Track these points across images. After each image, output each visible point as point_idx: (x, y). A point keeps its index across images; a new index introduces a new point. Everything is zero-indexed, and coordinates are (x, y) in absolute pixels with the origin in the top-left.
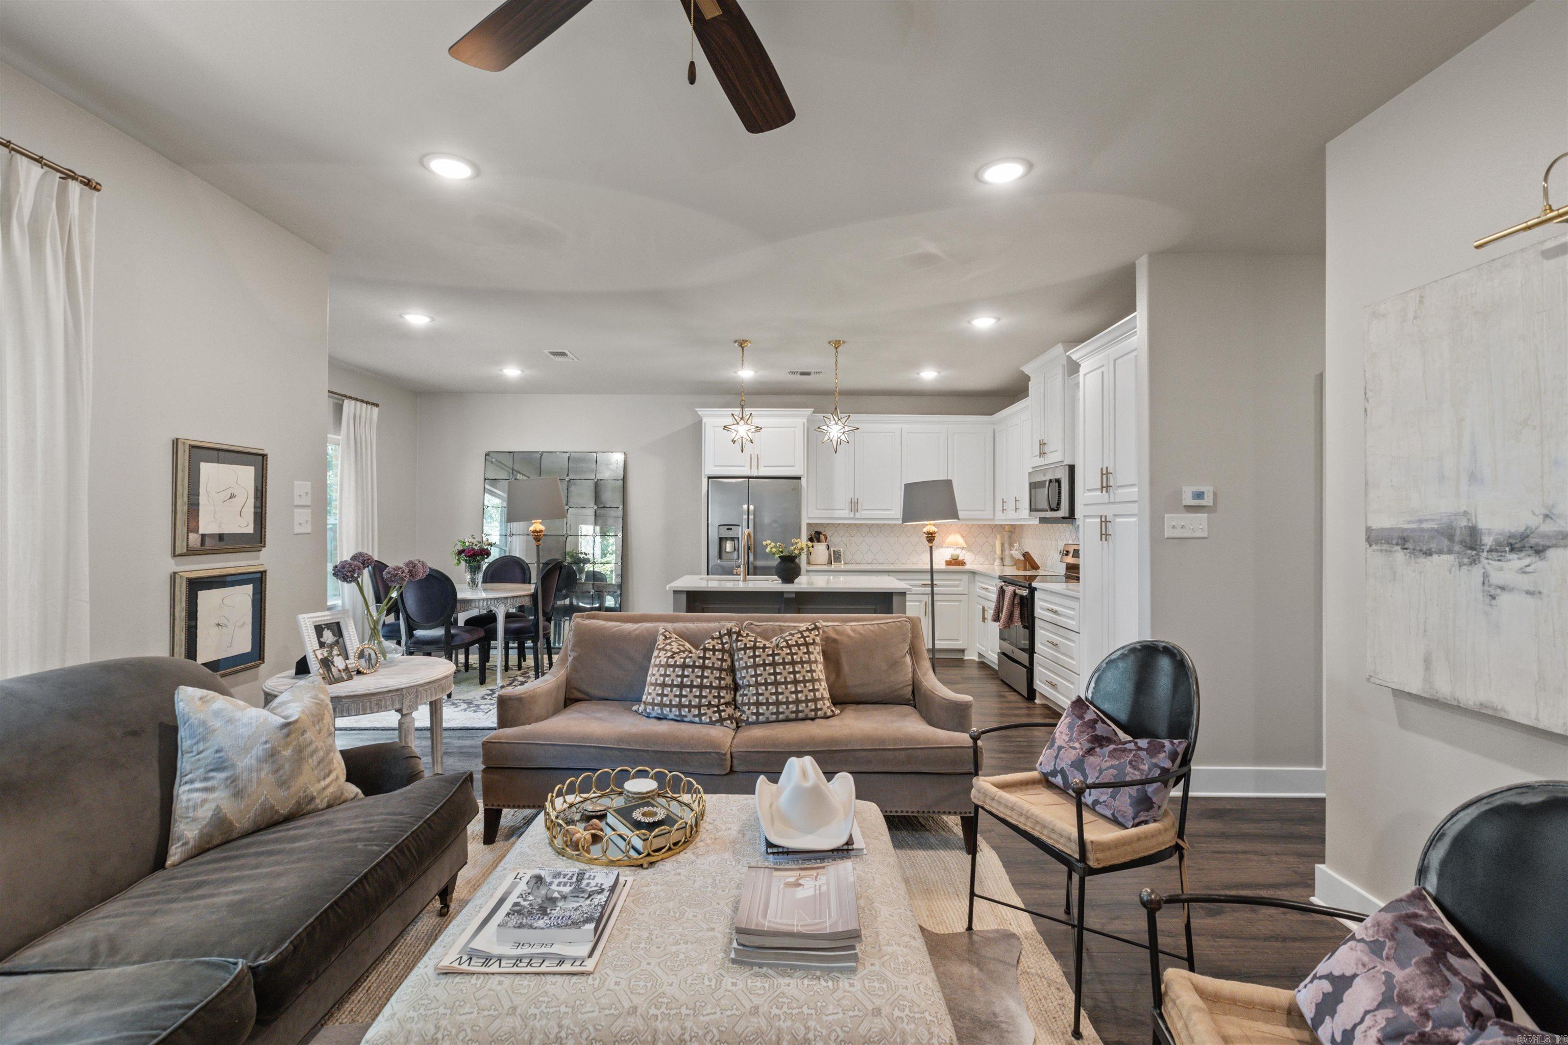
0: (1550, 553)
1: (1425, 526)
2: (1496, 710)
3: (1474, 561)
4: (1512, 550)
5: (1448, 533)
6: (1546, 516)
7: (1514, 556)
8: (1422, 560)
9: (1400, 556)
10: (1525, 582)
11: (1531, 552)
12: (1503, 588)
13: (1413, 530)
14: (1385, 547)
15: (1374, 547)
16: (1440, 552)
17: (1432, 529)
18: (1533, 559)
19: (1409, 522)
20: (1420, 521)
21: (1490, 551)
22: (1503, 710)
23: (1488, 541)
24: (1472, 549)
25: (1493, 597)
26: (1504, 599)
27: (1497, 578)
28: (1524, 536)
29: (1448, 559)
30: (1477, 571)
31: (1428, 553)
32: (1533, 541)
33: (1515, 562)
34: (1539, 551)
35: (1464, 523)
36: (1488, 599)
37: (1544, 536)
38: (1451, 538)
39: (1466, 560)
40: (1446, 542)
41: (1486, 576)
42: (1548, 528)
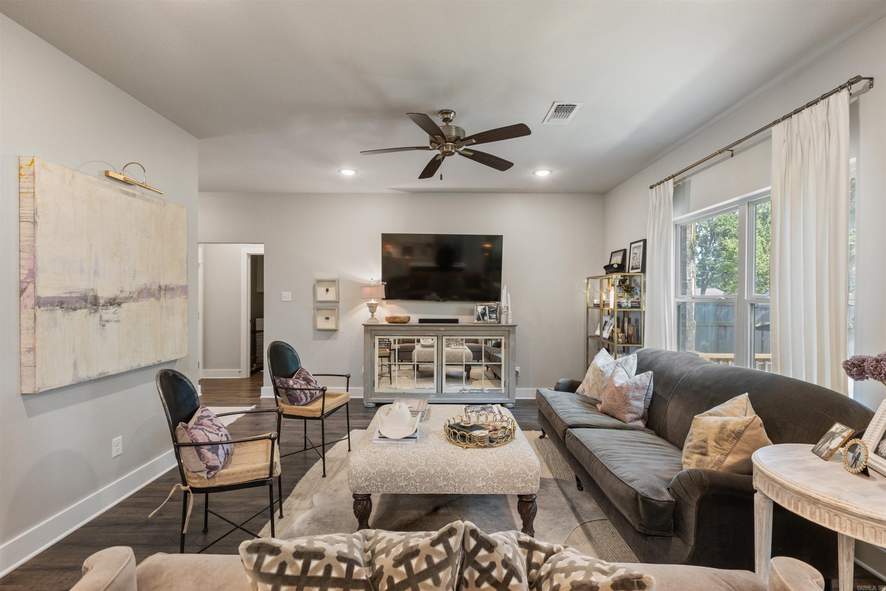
0: (123, 305)
1: (73, 295)
2: (105, 373)
3: (96, 311)
4: (111, 305)
5: (84, 298)
6: (121, 291)
7: (111, 307)
8: (72, 313)
9: (59, 312)
10: (115, 317)
11: (117, 305)
12: (107, 321)
13: (67, 297)
14: (50, 308)
15: (42, 308)
16: (81, 308)
17: (77, 297)
18: (117, 308)
19: (65, 293)
20: (71, 293)
21: (103, 306)
22: (108, 372)
23: (102, 302)
24: (95, 305)
25: (104, 326)
26: (108, 325)
27: (105, 317)
28: (115, 299)
29: (85, 311)
30: (97, 315)
31: (75, 309)
32: (117, 301)
33: (112, 309)
34: (119, 304)
35: (92, 294)
36: (102, 327)
37: (121, 299)
38: (86, 301)
39: (93, 311)
40: (84, 303)
41: (101, 317)
42: (122, 295)
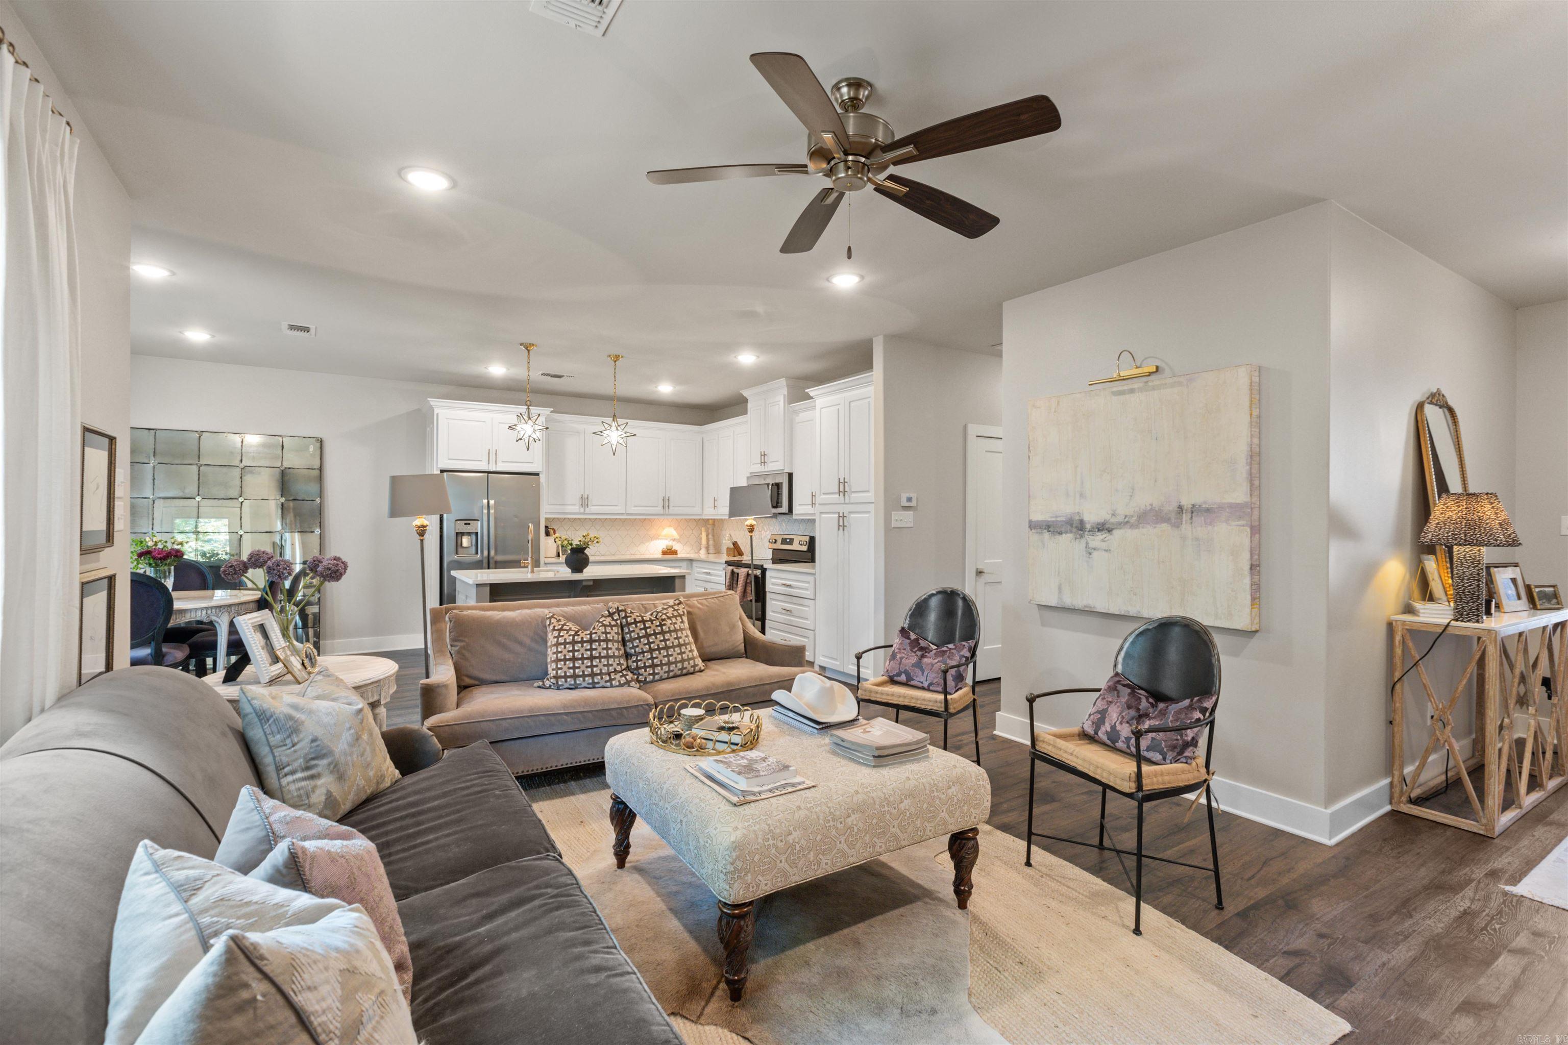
0: (1114, 532)
1: (1058, 519)
2: (1091, 607)
3: (1081, 537)
4: (1099, 530)
5: (1070, 522)
6: (1113, 515)
7: (1099, 534)
8: (1058, 537)
9: (1046, 535)
10: (1104, 545)
11: (1106, 531)
12: (1095, 549)
13: (1053, 521)
14: (1039, 530)
15: (1033, 531)
16: (1066, 532)
17: (1062, 521)
18: (1107, 534)
19: (1051, 517)
20: (1056, 517)
21: (1089, 531)
22: (1094, 607)
23: (1088, 526)
24: (1081, 530)
25: (1090, 554)
26: (1095, 554)
27: (1092, 544)
28: (1103, 524)
29: (1070, 536)
30: (1083, 541)
31: (1060, 533)
32: (1107, 526)
33: (1100, 536)
34: (1110, 531)
35: (1077, 518)
36: (1088, 555)
37: (1113, 524)
38: (1071, 525)
39: (1078, 536)
40: (1069, 527)
41: (1087, 543)
42: (1113, 520)
